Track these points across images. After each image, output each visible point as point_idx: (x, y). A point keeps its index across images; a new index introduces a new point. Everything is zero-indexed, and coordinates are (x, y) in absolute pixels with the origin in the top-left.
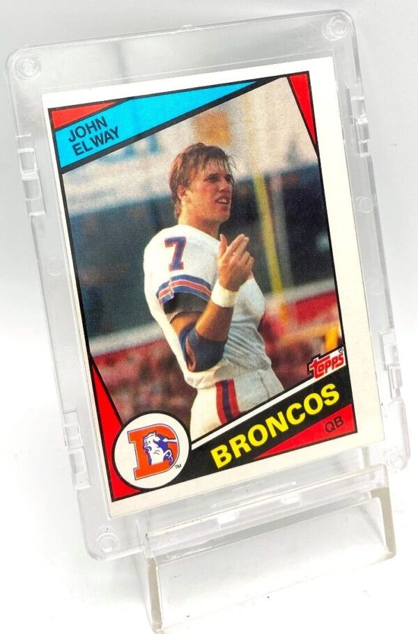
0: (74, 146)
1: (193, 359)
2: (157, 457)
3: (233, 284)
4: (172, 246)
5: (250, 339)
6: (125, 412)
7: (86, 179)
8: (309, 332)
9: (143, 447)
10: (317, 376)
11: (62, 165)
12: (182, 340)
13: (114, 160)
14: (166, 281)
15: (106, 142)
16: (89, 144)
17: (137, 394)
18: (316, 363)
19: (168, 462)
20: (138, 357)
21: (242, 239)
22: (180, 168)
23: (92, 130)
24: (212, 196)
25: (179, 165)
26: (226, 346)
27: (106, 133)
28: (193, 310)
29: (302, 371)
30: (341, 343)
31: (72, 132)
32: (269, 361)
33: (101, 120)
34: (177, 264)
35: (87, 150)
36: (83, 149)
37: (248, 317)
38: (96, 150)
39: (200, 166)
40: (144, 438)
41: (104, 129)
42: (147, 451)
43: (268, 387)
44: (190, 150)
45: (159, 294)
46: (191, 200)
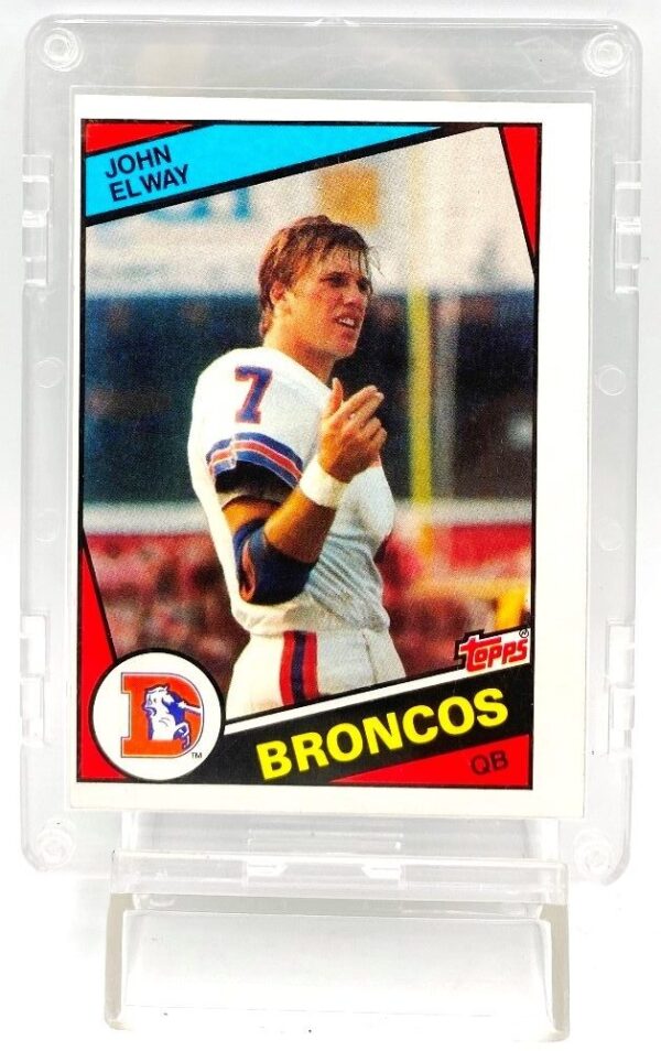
0: (112, 186)
1: (252, 580)
2: (164, 728)
3: (345, 468)
4: (246, 380)
5: (358, 572)
6: (124, 639)
7: (122, 242)
8: (469, 586)
9: (143, 705)
10: (471, 669)
11: (90, 212)
13: (170, 219)
14: (226, 437)
15: (165, 186)
16: (137, 186)
17: (147, 614)
18: (473, 645)
19: (180, 744)
20: (158, 554)
21: (371, 395)
22: (281, 254)
23: (146, 164)
24: (331, 309)
25: (280, 247)
26: (313, 572)
27: (168, 172)
28: (266, 496)
29: (446, 651)
30: (527, 621)
31: (112, 161)
32: (386, 619)
33: (162, 150)
34: (250, 412)
35: (132, 195)
36: (125, 193)
37: (358, 532)
38: (146, 197)
39: (317, 256)
40: (147, 691)
42: (148, 715)
43: (377, 665)
44: (304, 223)
45: (212, 456)
46: (293, 310)
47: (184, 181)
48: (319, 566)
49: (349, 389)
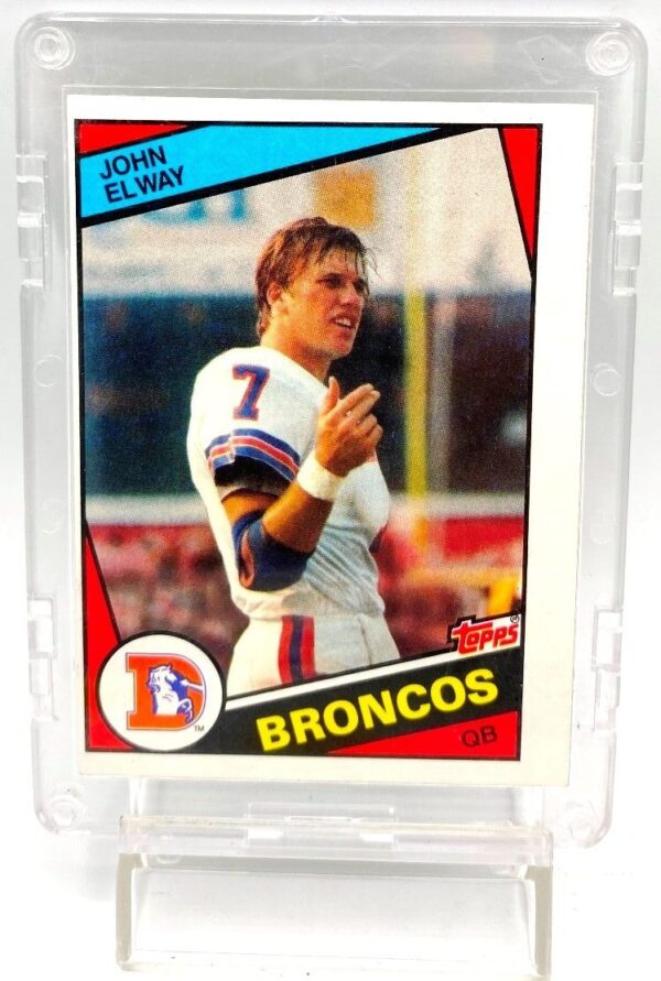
0: (107, 187)
1: (251, 568)
2: (168, 704)
3: (341, 463)
4: (244, 378)
5: (355, 562)
6: (127, 620)
7: (119, 243)
8: (463, 575)
9: (147, 684)
10: (463, 651)
11: (85, 213)
13: (167, 220)
14: (224, 433)
15: (161, 188)
16: (132, 188)
17: (149, 599)
18: (466, 629)
19: (182, 719)
20: (160, 542)
21: (367, 393)
22: (279, 254)
23: (141, 165)
24: (327, 310)
25: (277, 249)
26: (310, 560)
27: (163, 173)
28: (264, 489)
29: (439, 635)
30: (518, 607)
31: (107, 163)
32: (381, 605)
33: (157, 151)
34: (248, 409)
35: (127, 196)
36: (121, 194)
37: (355, 524)
38: (141, 199)
39: (314, 257)
40: (151, 670)
41: (160, 167)
42: (152, 692)
43: (373, 647)
44: (301, 225)
45: (212, 451)
46: (289, 309)
47: (180, 182)
48: (316, 555)
49: (346, 387)
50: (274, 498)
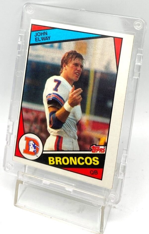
0: (36, 38)
1: (52, 123)
2: (32, 149)
3: (73, 104)
4: (56, 82)
5: (73, 127)
6: (27, 130)
7: (36, 50)
8: (95, 134)
9: (28, 144)
10: (93, 152)
11: (31, 43)
12: (50, 115)
13: (46, 47)
14: (51, 93)
15: (46, 40)
16: (40, 39)
17: (31, 126)
18: (94, 147)
19: (34, 153)
20: (35, 114)
21: (80, 90)
22: (66, 58)
23: (42, 35)
24: (74, 71)
25: (66, 56)
26: (64, 124)
28: (57, 107)
29: (88, 147)
30: (106, 144)
31: (36, 33)
32: (77, 137)
33: (46, 32)
34: (56, 89)
36: (38, 40)
37: (74, 118)
38: (42, 42)
39: (73, 59)
40: (30, 141)
41: (46, 36)
42: (29, 146)
43: (74, 146)
44: (71, 52)
45: (48, 96)
46: (67, 69)
47: (49, 39)
48: (65, 123)
50: (58, 109)
